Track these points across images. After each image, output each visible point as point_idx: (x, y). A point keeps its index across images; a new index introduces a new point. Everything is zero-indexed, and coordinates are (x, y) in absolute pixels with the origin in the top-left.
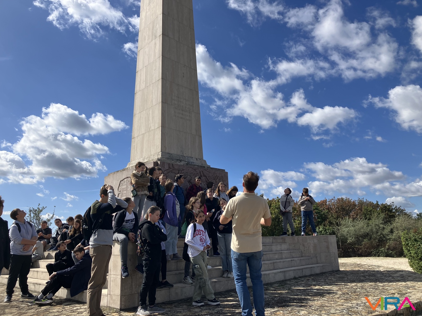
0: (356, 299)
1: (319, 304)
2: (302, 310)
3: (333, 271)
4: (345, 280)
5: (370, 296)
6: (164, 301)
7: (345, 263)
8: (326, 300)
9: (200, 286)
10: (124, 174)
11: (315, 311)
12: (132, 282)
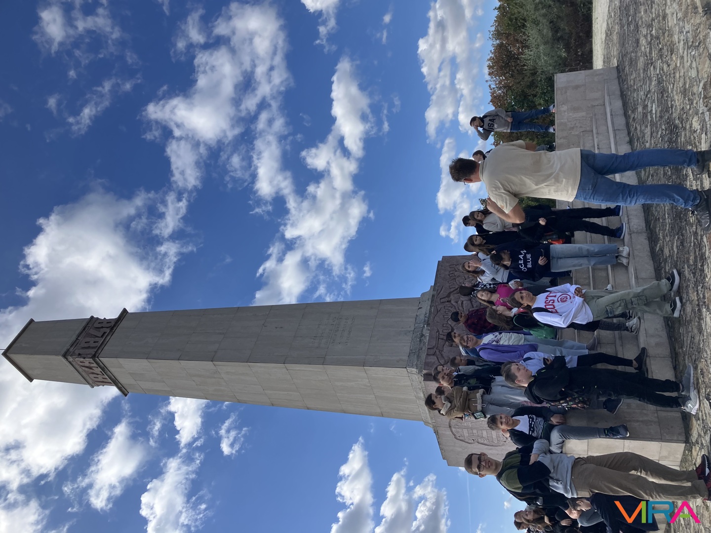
0: (671, 35)
1: (680, 98)
2: (691, 127)
3: (618, 78)
4: (636, 56)
5: (665, 12)
6: (672, 366)
7: (604, 58)
8: (673, 86)
9: (645, 305)
10: (444, 432)
11: (692, 103)
12: (638, 421)
